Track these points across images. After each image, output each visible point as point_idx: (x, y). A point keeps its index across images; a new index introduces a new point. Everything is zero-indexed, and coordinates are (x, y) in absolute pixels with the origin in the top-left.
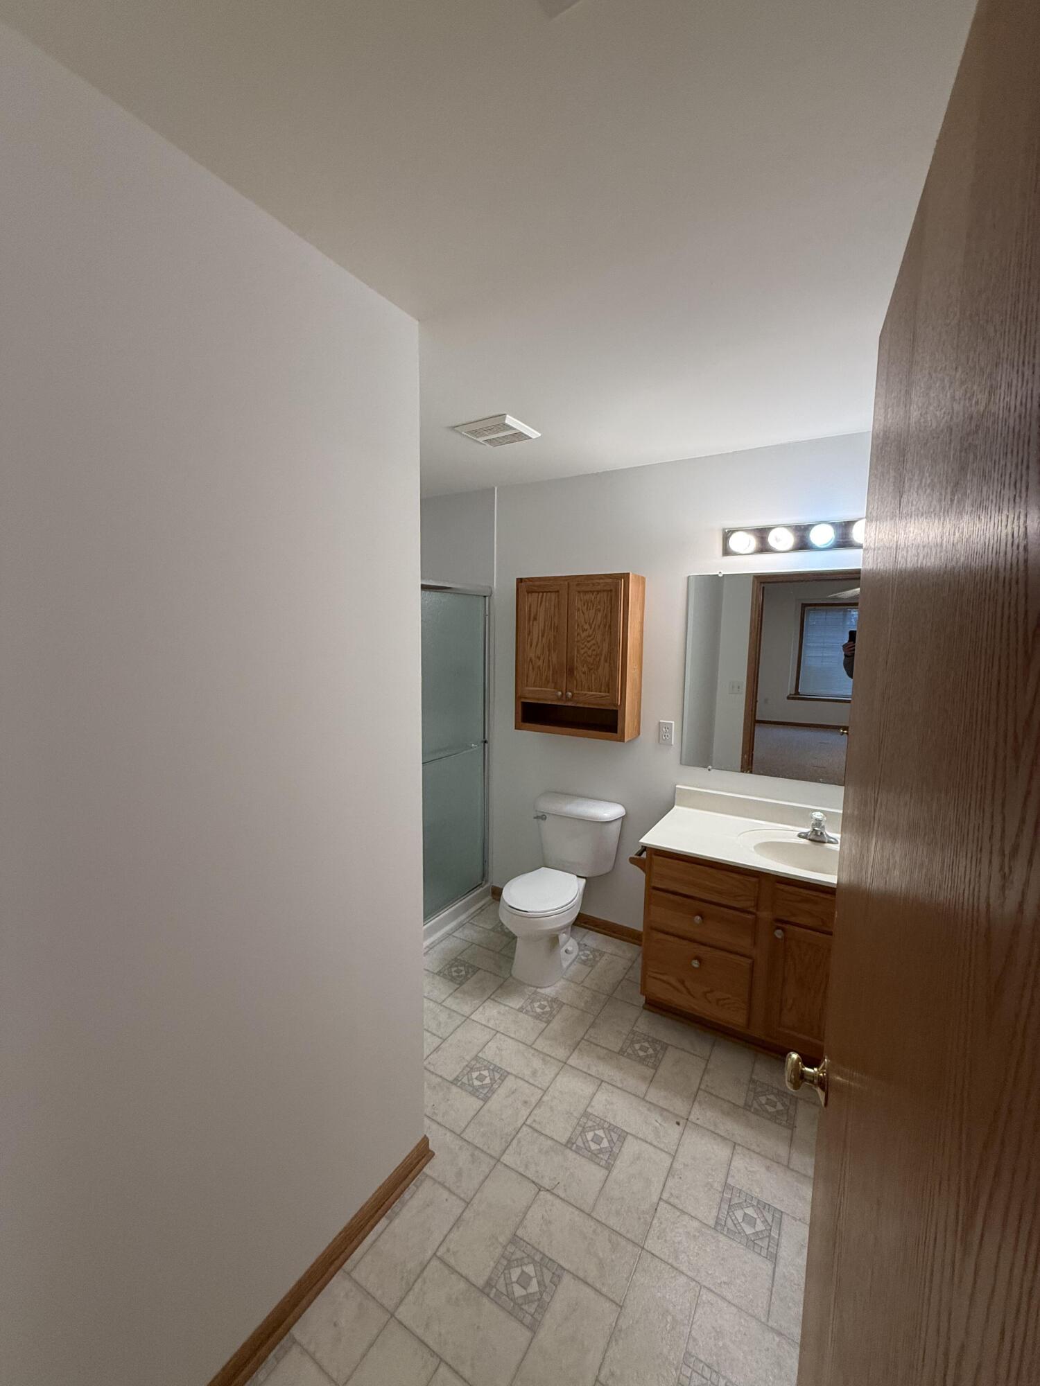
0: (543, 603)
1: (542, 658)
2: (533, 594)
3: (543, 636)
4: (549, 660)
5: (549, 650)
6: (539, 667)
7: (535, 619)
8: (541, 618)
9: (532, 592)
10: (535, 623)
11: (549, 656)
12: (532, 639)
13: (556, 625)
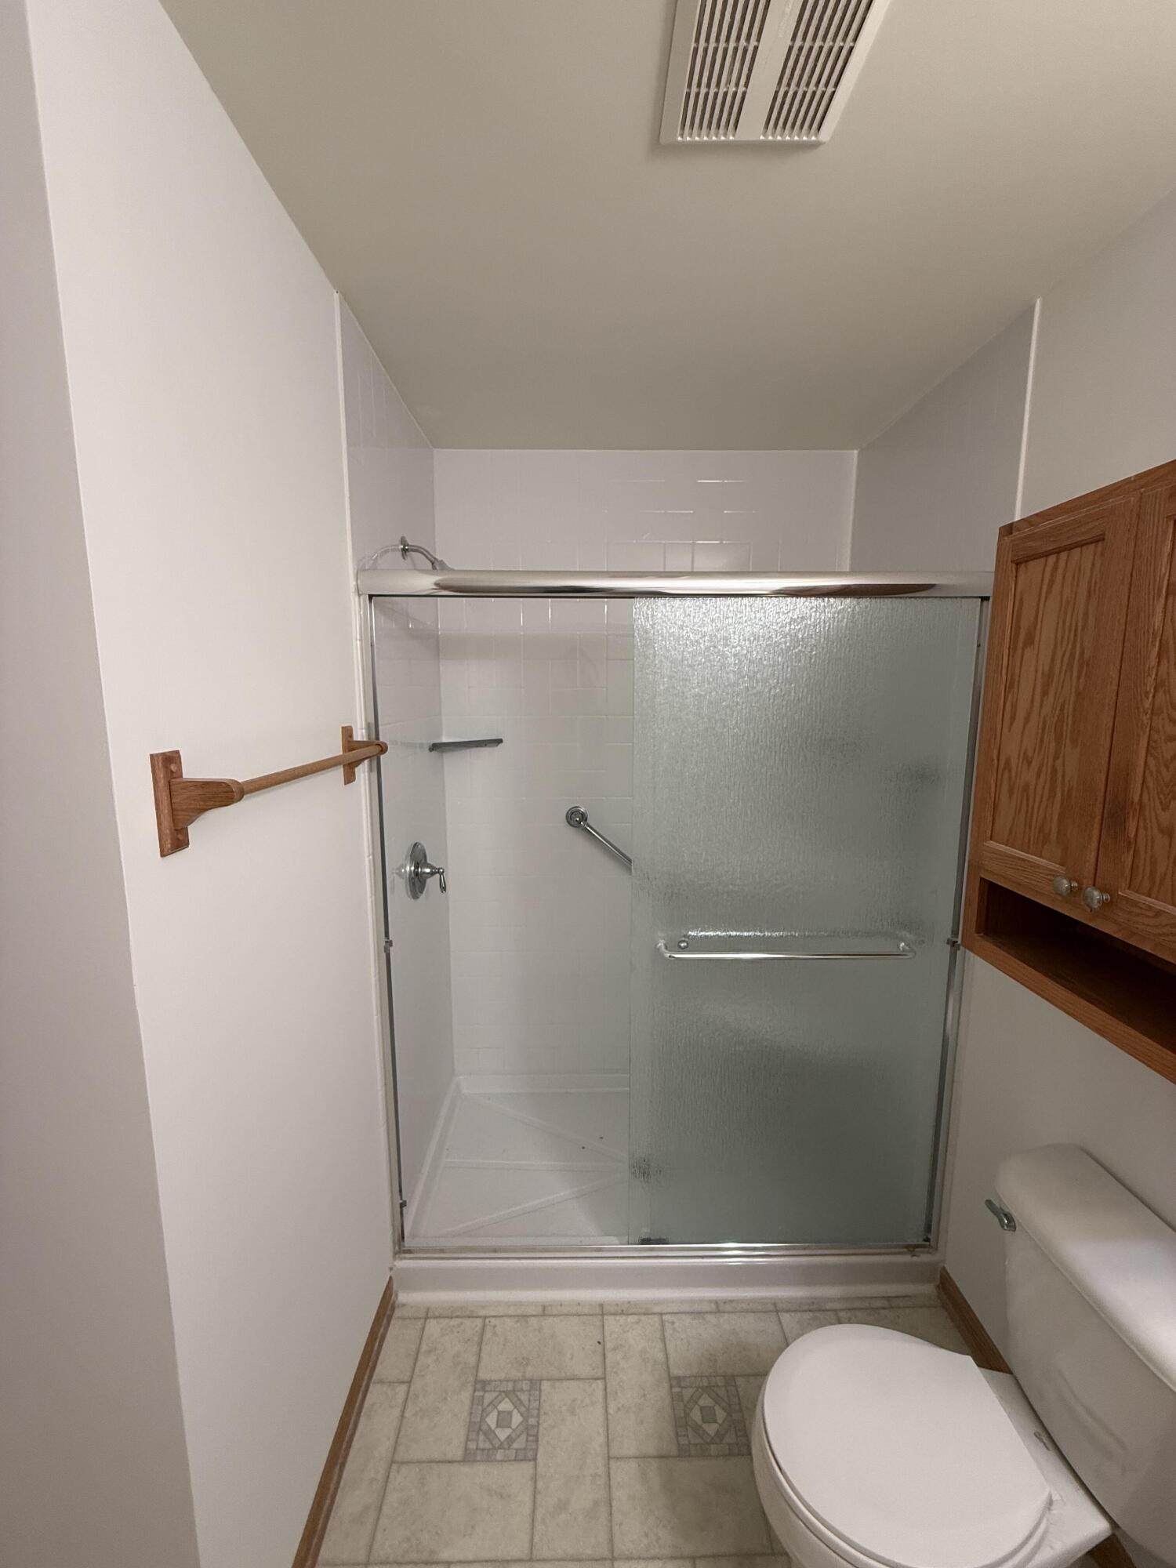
0: (1057, 587)
1: (1035, 764)
2: (1031, 564)
3: (1045, 693)
4: (1054, 771)
5: (1059, 738)
6: (1026, 788)
7: (1030, 641)
8: (1046, 634)
9: (1027, 560)
10: (1028, 653)
11: (1056, 758)
12: (1014, 707)
13: (1086, 656)
